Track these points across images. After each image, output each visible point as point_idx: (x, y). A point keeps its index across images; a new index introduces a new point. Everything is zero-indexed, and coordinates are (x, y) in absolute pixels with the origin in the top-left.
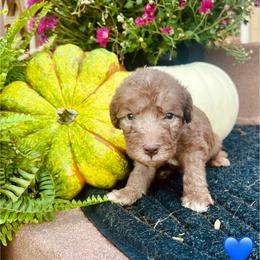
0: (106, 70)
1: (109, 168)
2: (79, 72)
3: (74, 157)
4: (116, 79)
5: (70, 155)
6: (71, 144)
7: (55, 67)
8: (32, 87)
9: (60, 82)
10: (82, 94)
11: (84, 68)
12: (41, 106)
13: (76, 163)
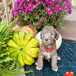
0: (30, 39)
1: (30, 62)
2: (24, 39)
3: (23, 59)
4: (32, 41)
5: (22, 58)
6: (22, 56)
7: (19, 37)
8: (14, 42)
9: (20, 41)
10: (24, 44)
11: (25, 38)
12: (16, 46)
13: (23, 60)
